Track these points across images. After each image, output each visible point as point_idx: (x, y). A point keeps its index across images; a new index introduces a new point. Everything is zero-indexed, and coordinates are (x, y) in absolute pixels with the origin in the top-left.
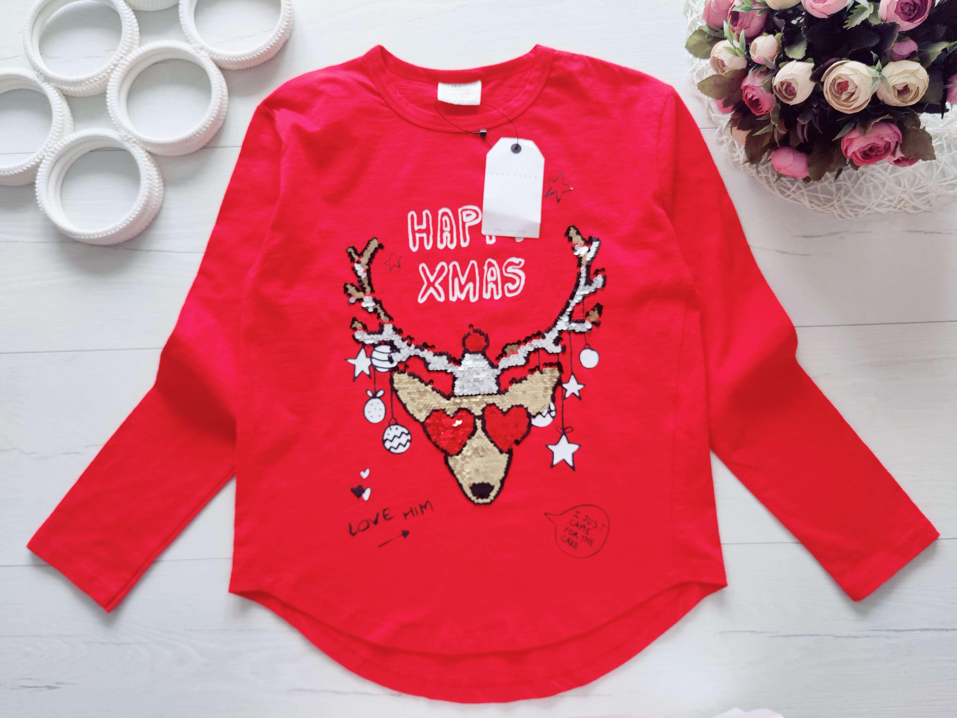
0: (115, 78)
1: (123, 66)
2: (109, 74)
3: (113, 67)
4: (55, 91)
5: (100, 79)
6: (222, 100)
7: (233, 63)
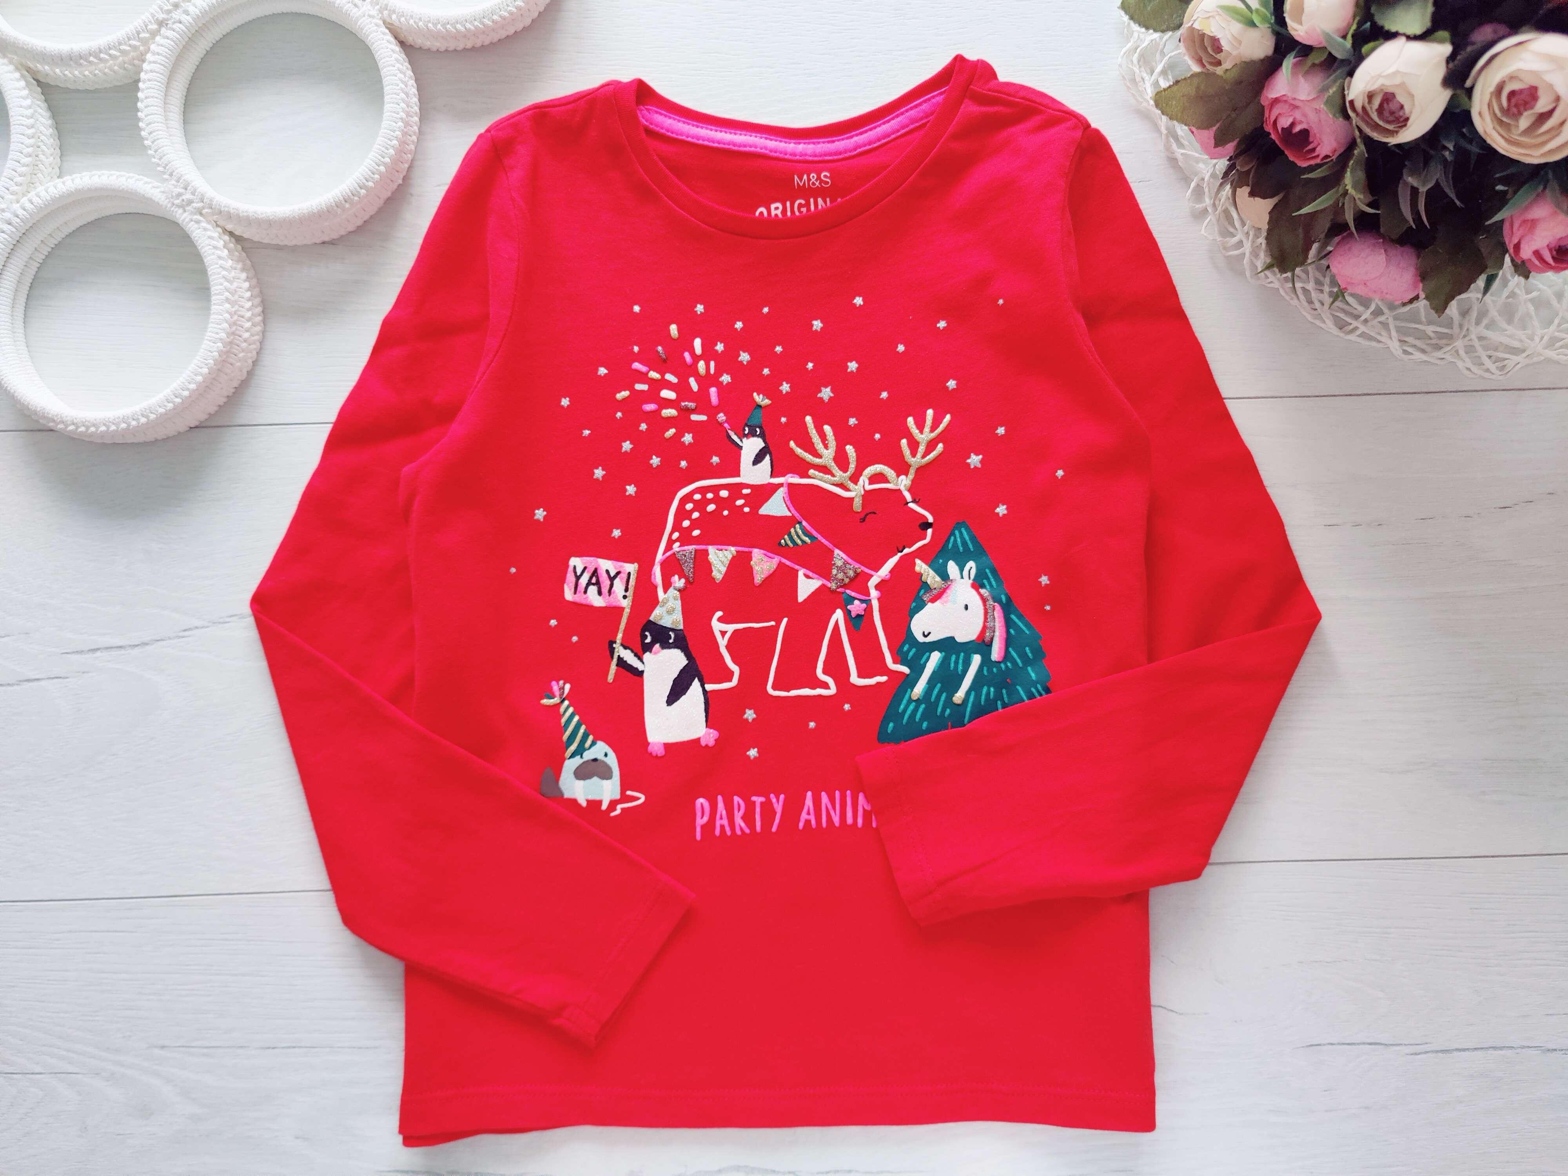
0: (158, 54)
1: (177, 26)
2: (145, 42)
3: (155, 27)
4: (17, 75)
5: (124, 53)
6: (407, 124)
7: (437, 36)
